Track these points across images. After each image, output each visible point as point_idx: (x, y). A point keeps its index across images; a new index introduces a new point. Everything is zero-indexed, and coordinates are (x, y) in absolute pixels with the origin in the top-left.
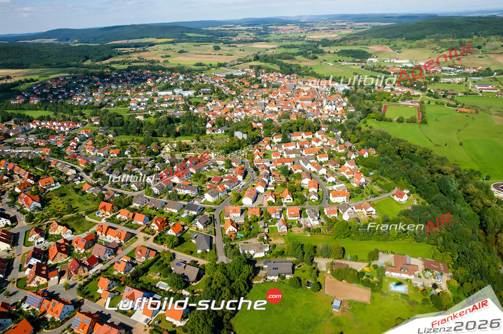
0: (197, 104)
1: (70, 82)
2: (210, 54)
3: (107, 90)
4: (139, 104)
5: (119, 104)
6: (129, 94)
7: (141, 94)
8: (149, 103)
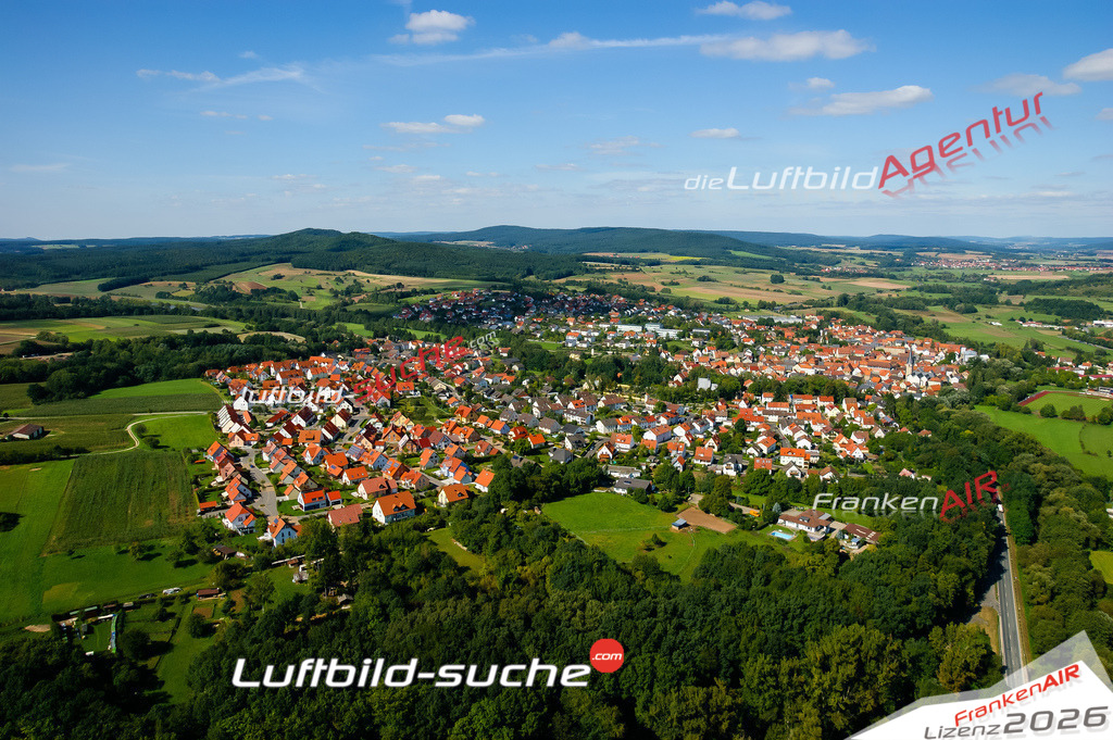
0: (676, 350)
1: (487, 300)
2: (759, 289)
3: (539, 315)
4: (581, 339)
5: (549, 335)
6: (571, 324)
7: (590, 326)
8: (597, 339)
